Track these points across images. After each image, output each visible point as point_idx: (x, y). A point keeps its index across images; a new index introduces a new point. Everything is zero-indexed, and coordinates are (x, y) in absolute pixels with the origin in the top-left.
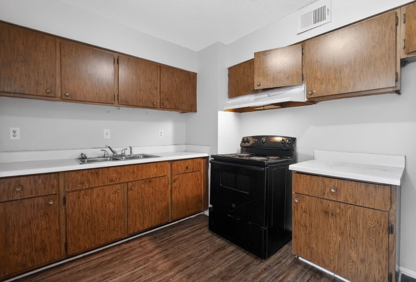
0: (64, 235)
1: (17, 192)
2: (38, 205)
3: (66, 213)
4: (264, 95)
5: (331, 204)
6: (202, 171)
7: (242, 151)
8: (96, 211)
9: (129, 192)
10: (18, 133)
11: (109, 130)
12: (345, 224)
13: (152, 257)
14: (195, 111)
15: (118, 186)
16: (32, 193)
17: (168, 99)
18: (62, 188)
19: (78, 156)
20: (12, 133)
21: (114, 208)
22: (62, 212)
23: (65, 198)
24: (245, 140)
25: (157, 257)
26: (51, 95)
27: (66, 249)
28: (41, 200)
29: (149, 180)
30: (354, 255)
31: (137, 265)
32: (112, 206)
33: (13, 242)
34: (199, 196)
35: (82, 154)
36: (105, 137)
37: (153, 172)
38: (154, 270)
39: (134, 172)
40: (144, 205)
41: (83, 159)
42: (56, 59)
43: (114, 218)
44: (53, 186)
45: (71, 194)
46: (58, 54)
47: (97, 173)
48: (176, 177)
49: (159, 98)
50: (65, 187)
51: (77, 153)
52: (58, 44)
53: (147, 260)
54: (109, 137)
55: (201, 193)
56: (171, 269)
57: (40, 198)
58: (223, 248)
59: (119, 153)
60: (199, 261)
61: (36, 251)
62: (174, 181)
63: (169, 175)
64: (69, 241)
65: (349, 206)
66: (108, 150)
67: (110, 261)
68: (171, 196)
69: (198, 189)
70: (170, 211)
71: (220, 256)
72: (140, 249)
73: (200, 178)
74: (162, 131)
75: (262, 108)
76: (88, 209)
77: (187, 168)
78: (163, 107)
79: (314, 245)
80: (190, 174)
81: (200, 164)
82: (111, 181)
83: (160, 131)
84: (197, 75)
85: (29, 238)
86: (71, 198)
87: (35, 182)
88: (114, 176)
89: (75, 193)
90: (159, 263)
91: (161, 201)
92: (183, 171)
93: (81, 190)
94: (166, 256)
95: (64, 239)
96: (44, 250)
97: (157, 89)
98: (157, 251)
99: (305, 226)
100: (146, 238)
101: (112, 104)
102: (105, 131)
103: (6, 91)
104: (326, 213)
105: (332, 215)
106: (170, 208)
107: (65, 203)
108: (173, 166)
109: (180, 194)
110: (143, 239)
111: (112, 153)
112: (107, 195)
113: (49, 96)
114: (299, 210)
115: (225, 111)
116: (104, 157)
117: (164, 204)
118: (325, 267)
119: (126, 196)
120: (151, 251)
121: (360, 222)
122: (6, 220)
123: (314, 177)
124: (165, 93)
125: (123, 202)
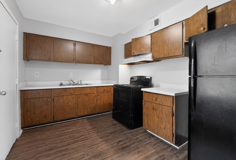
0: (53, 113)
1: (38, 95)
2: (44, 100)
3: (54, 105)
4: (137, 57)
5: (155, 105)
6: (112, 92)
7: (131, 83)
8: (65, 105)
9: (78, 99)
10: (38, 74)
11: (72, 73)
12: (159, 113)
13: (85, 125)
14: (111, 64)
15: (74, 96)
16: (42, 96)
17: (97, 60)
18: (52, 95)
19: (60, 84)
20: (36, 74)
21: (72, 105)
22: (53, 104)
23: (53, 99)
24: (132, 78)
25: (87, 125)
26: (50, 60)
27: (54, 119)
28: (45, 99)
29: (87, 94)
30: (162, 126)
31: (79, 127)
32: (71, 104)
33: (36, 113)
34: (110, 103)
35: (61, 83)
36: (71, 76)
37: (89, 91)
38: (85, 129)
39: (80, 91)
40: (84, 105)
41: (61, 85)
42: (51, 46)
43: (72, 109)
44: (49, 94)
45: (56, 97)
46: (52, 44)
47: (66, 90)
48: (99, 94)
49: (93, 59)
50: (54, 94)
51: (59, 83)
52: (52, 40)
53: (84, 126)
54: (72, 76)
55: (111, 102)
56: (91, 129)
57: (45, 98)
58: (116, 124)
59: (76, 83)
60: (104, 128)
61: (43, 117)
62: (98, 96)
63: (96, 93)
64: (55, 115)
65: (160, 105)
66: (71, 81)
67: (69, 125)
68: (97, 102)
69: (110, 100)
70: (96, 109)
71: (113, 127)
72: (82, 122)
73: (111, 95)
74: (96, 74)
75: (138, 63)
76: (62, 104)
77: (104, 90)
78: (95, 63)
79: (150, 123)
80: (106, 93)
81: (111, 89)
82: (71, 93)
83: (95, 74)
84: (112, 48)
85: (41, 112)
86: (56, 99)
87: (44, 92)
88: (72, 91)
89: (57, 97)
90: (88, 127)
91: (92, 104)
92: (102, 91)
93: (59, 96)
94: (91, 125)
95: (53, 114)
96: (46, 117)
97: (92, 55)
98: (88, 123)
99: (147, 115)
100: (85, 119)
101: (73, 62)
102: (71, 73)
103: (35, 59)
104: (153, 109)
105: (155, 109)
106: (96, 107)
107: (53, 101)
108: (98, 89)
109: (101, 101)
110: (84, 119)
111: (73, 83)
112: (69, 99)
113: (49, 60)
114: (145, 108)
115: (122, 64)
116: (70, 84)
117: (93, 105)
118: (153, 132)
119: (77, 100)
120: (86, 123)
121: (164, 112)
122: (34, 105)
123: (150, 93)
124: (96, 57)
125: (76, 102)
